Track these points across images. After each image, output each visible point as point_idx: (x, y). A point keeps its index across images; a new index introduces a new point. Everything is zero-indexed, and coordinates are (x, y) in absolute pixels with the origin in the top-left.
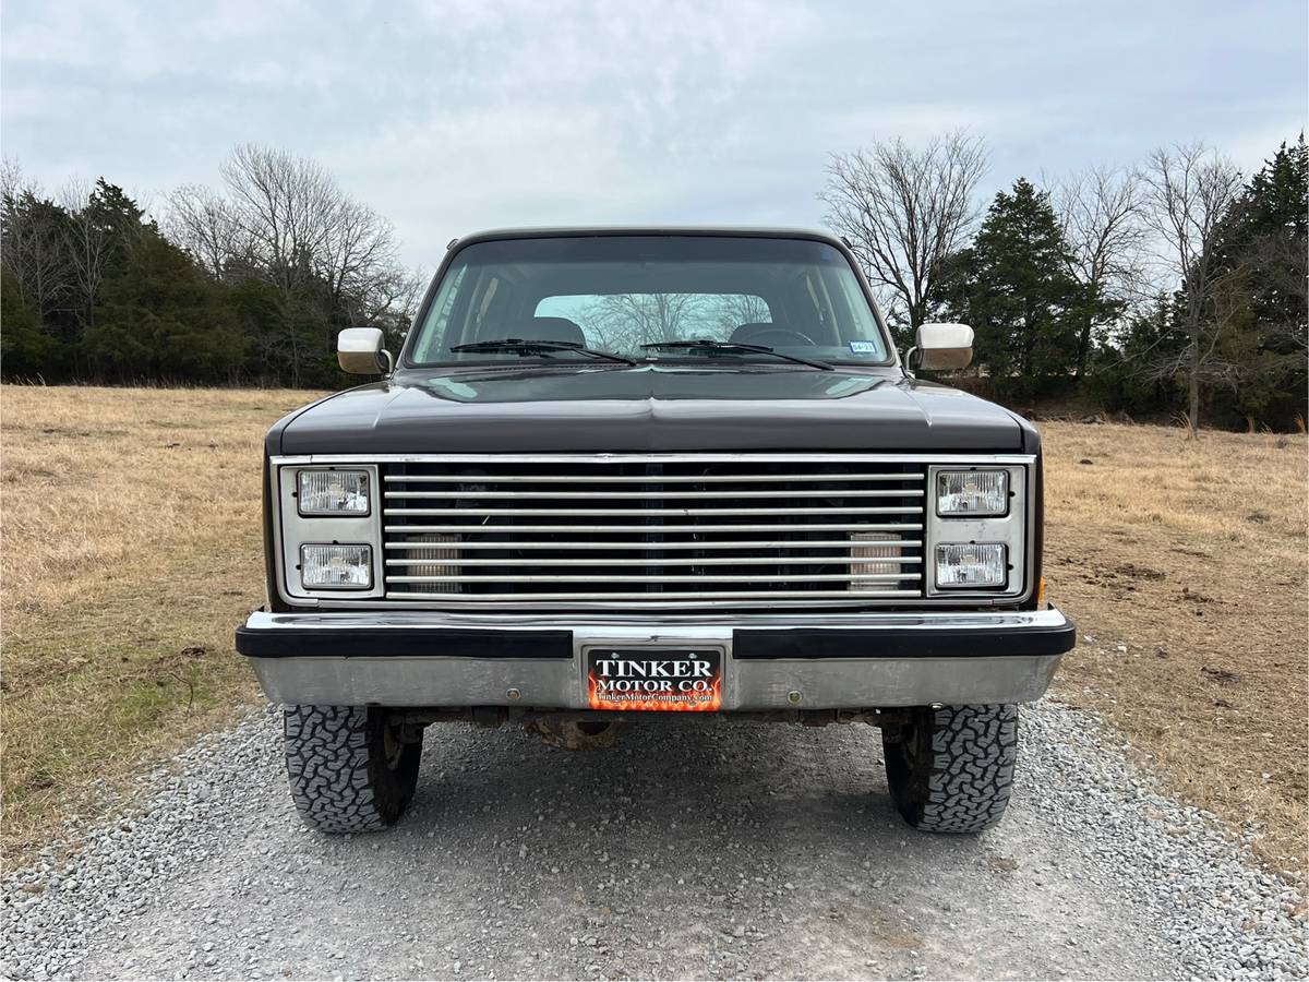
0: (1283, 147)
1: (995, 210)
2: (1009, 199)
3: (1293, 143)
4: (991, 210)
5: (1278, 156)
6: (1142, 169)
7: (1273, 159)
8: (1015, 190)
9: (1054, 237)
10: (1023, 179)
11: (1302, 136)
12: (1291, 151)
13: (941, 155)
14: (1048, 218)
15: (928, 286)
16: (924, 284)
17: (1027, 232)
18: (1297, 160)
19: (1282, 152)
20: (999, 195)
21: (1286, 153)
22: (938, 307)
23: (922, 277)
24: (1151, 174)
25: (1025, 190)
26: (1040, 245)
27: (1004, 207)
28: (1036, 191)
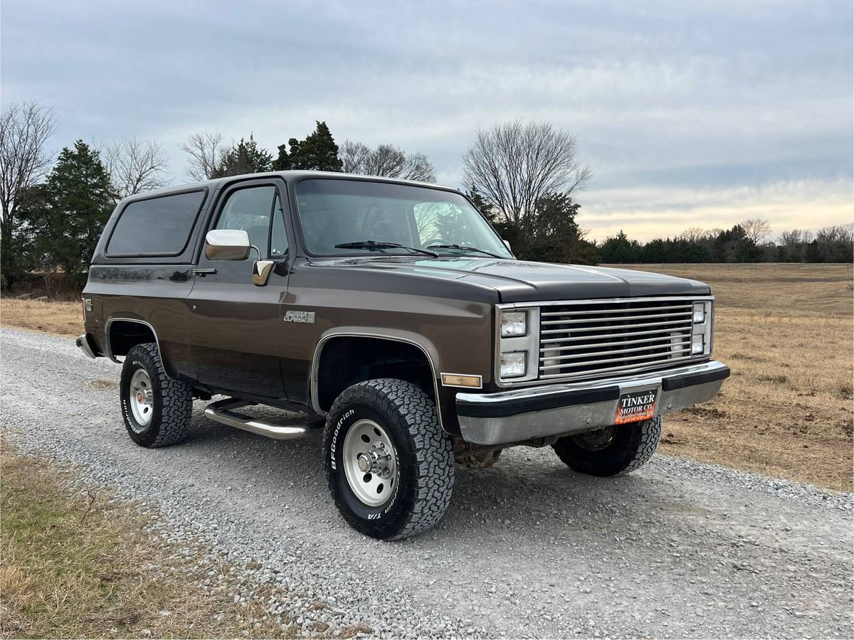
0: (242, 141)
1: (62, 159)
2: (72, 152)
3: (247, 140)
4: (59, 159)
5: (240, 146)
6: (189, 145)
7: (237, 148)
8: (76, 147)
9: (104, 180)
10: (81, 141)
11: (252, 136)
12: (247, 144)
13: (20, 118)
14: (99, 169)
15: (14, 207)
16: (11, 205)
17: (87, 176)
18: (250, 149)
19: (242, 144)
20: (65, 150)
21: (244, 144)
22: (22, 223)
23: (8, 201)
24: (193, 149)
25: (83, 148)
26: (95, 186)
27: (68, 158)
28: (91, 149)
